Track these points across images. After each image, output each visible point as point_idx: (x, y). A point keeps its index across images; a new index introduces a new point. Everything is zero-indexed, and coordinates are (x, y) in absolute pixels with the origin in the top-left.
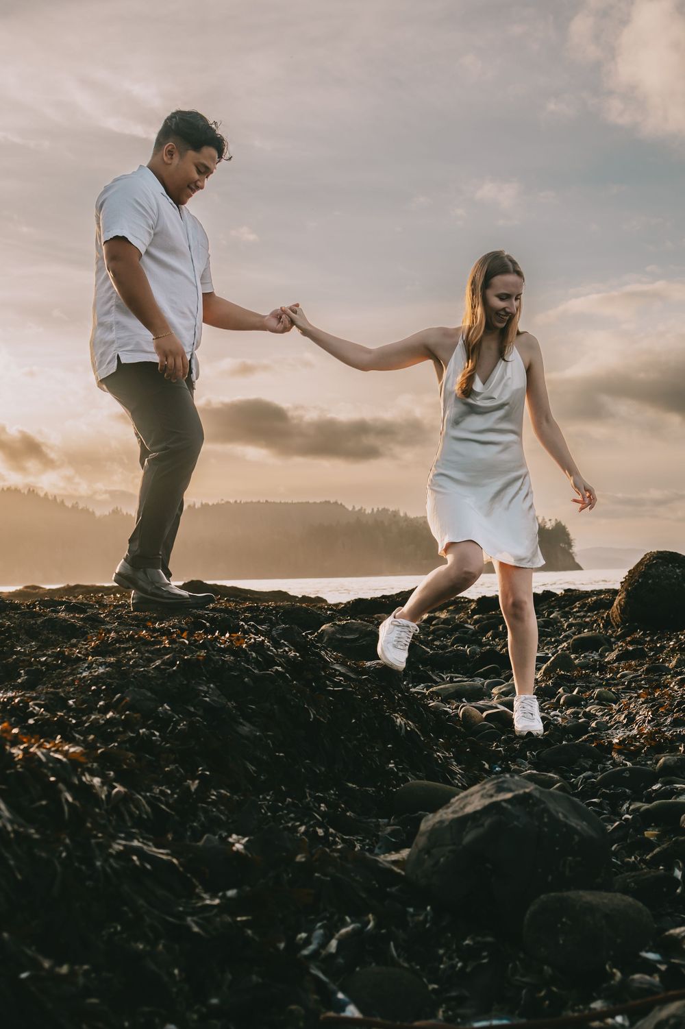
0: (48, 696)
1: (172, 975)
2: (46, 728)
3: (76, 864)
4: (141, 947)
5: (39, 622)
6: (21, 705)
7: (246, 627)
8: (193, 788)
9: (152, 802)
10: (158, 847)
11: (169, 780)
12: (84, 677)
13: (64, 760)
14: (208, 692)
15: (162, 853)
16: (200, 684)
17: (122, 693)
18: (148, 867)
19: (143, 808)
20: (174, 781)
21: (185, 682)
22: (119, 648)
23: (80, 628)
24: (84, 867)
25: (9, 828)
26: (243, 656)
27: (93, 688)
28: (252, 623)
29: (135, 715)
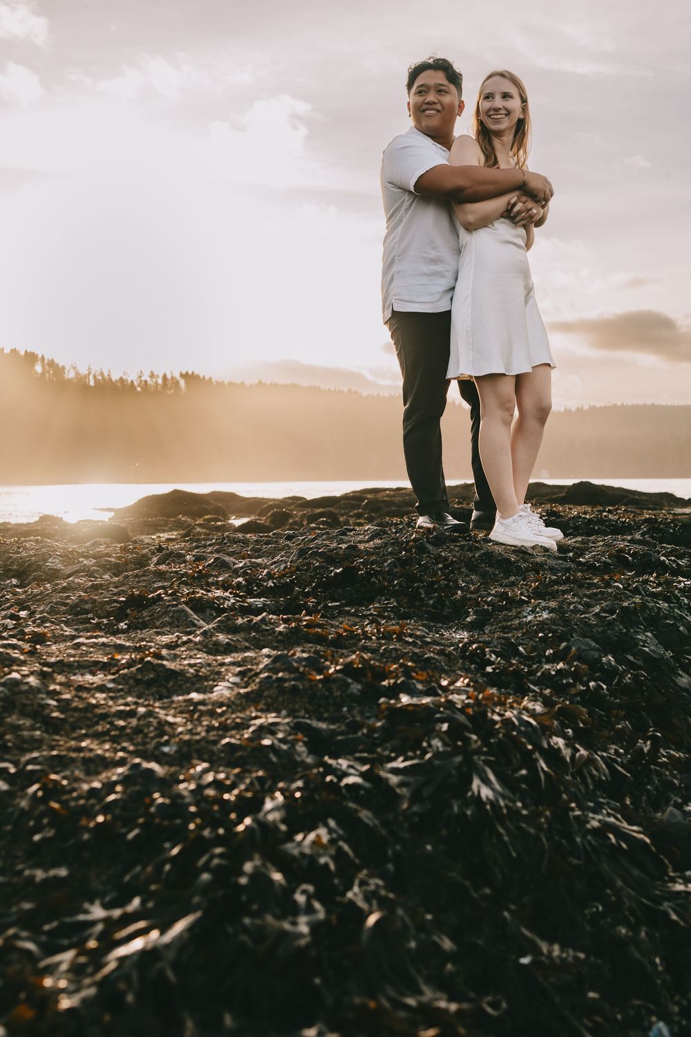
0: (499, 640)
1: (654, 964)
2: (504, 677)
3: (557, 838)
4: (624, 931)
5: (477, 555)
6: (478, 651)
7: (667, 562)
8: (646, 750)
9: (609, 762)
10: (630, 824)
11: (619, 737)
12: (530, 622)
13: (534, 723)
14: (648, 641)
15: (634, 830)
16: (638, 633)
17: (568, 641)
18: (624, 846)
19: (601, 770)
20: (627, 740)
21: (625, 631)
22: (558, 590)
23: (515, 562)
24: (564, 841)
25: (502, 803)
26: (675, 601)
27: (540, 635)
28: (673, 558)
29: (583, 667)
